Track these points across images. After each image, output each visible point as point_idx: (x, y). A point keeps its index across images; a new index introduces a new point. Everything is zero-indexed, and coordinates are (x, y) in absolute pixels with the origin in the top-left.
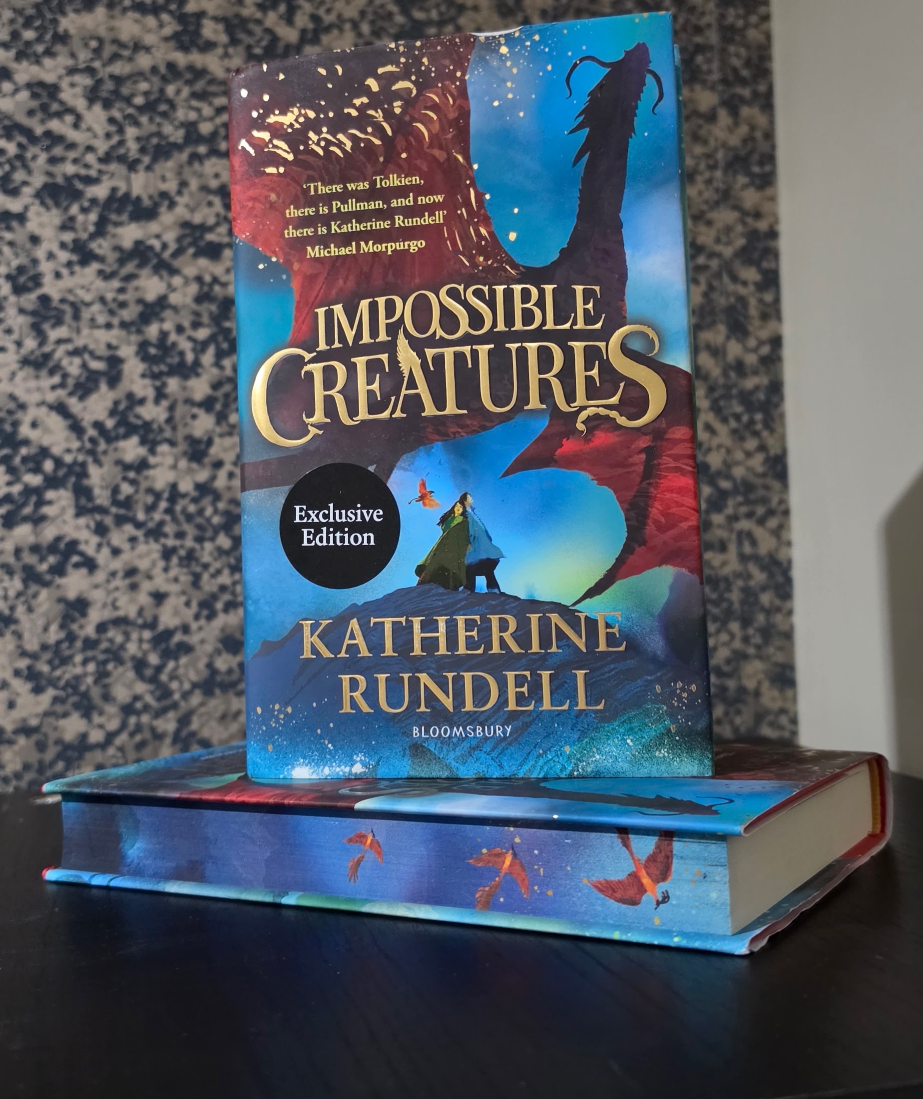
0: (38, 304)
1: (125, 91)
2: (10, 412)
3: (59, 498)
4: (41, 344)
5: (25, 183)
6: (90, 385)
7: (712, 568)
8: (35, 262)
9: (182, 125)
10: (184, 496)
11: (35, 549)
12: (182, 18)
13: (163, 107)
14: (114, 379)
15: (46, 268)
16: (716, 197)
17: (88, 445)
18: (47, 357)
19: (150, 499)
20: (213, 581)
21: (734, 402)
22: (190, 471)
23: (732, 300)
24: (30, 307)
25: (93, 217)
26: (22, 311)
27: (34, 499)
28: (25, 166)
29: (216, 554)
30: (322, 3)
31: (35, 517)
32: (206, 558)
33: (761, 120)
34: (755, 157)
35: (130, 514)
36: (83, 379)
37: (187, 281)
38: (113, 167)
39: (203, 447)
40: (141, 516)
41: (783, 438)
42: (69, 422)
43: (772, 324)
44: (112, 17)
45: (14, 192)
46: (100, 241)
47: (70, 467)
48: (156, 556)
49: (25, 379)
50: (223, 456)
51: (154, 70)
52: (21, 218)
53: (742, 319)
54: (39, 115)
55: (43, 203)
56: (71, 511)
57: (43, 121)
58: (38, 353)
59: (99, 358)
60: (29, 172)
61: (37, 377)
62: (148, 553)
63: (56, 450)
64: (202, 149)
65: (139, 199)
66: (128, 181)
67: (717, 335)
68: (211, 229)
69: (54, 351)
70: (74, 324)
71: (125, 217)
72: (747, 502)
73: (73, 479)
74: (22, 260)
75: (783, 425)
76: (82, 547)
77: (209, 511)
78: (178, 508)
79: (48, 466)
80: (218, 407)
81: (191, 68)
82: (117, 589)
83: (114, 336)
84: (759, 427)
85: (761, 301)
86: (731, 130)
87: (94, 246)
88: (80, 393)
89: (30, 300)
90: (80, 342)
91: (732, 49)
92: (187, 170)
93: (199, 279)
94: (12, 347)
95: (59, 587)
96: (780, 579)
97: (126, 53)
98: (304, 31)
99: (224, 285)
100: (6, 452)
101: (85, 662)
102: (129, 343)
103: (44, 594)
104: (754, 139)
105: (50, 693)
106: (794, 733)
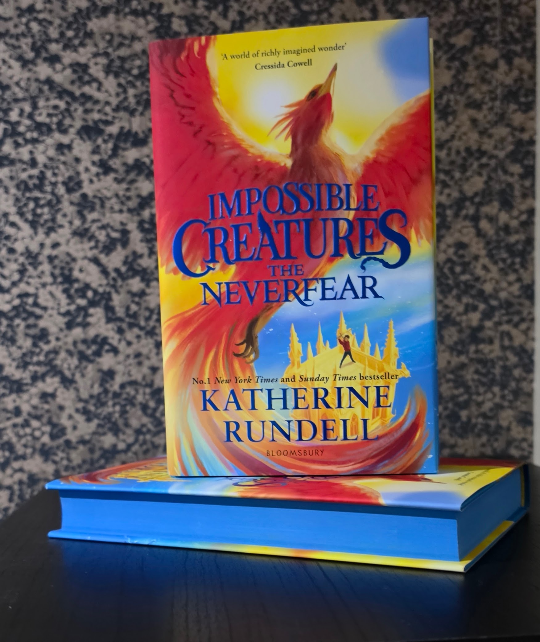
0: (81, 199)
1: (127, 66)
2: (67, 263)
3: (96, 313)
4: (83, 223)
5: (71, 126)
6: (112, 247)
7: (483, 354)
8: (78, 173)
11: (84, 341)
12: (160, 18)
15: (84, 177)
16: (495, 119)
17: (112, 282)
18: (87, 230)
19: (147, 314)
21: (502, 251)
23: (504, 186)
24: (76, 201)
25: (110, 145)
26: (72, 203)
27: (82, 313)
28: (71, 116)
30: (245, 3)
31: (84, 324)
33: (528, 67)
34: (523, 92)
35: (136, 322)
36: (107, 244)
38: (122, 114)
40: (142, 323)
41: (532, 274)
42: (100, 269)
43: (529, 201)
44: (118, 20)
45: (64, 131)
46: (115, 160)
47: (102, 294)
48: (152, 346)
49: (75, 244)
51: (143, 51)
52: (69, 147)
53: (509, 198)
54: (78, 84)
55: (82, 138)
56: (103, 320)
57: (80, 87)
58: (82, 228)
59: (116, 231)
60: (73, 118)
61: (82, 242)
63: (94, 285)
65: (136, 133)
66: (130, 122)
67: (492, 208)
69: (90, 227)
70: (102, 211)
71: (128, 145)
72: (508, 314)
73: (104, 302)
74: (71, 173)
75: (533, 266)
76: (110, 341)
79: (90, 294)
82: (130, 365)
83: (124, 217)
84: (517, 266)
85: (522, 186)
86: (507, 74)
87: (111, 163)
88: (106, 251)
89: (76, 196)
90: (105, 221)
91: (510, 19)
94: (67, 225)
95: (98, 363)
96: (526, 361)
97: (127, 42)
98: (234, 22)
100: (66, 286)
101: (114, 405)
102: (133, 222)
103: (90, 367)
104: (522, 79)
105: (96, 422)
106: (531, 453)
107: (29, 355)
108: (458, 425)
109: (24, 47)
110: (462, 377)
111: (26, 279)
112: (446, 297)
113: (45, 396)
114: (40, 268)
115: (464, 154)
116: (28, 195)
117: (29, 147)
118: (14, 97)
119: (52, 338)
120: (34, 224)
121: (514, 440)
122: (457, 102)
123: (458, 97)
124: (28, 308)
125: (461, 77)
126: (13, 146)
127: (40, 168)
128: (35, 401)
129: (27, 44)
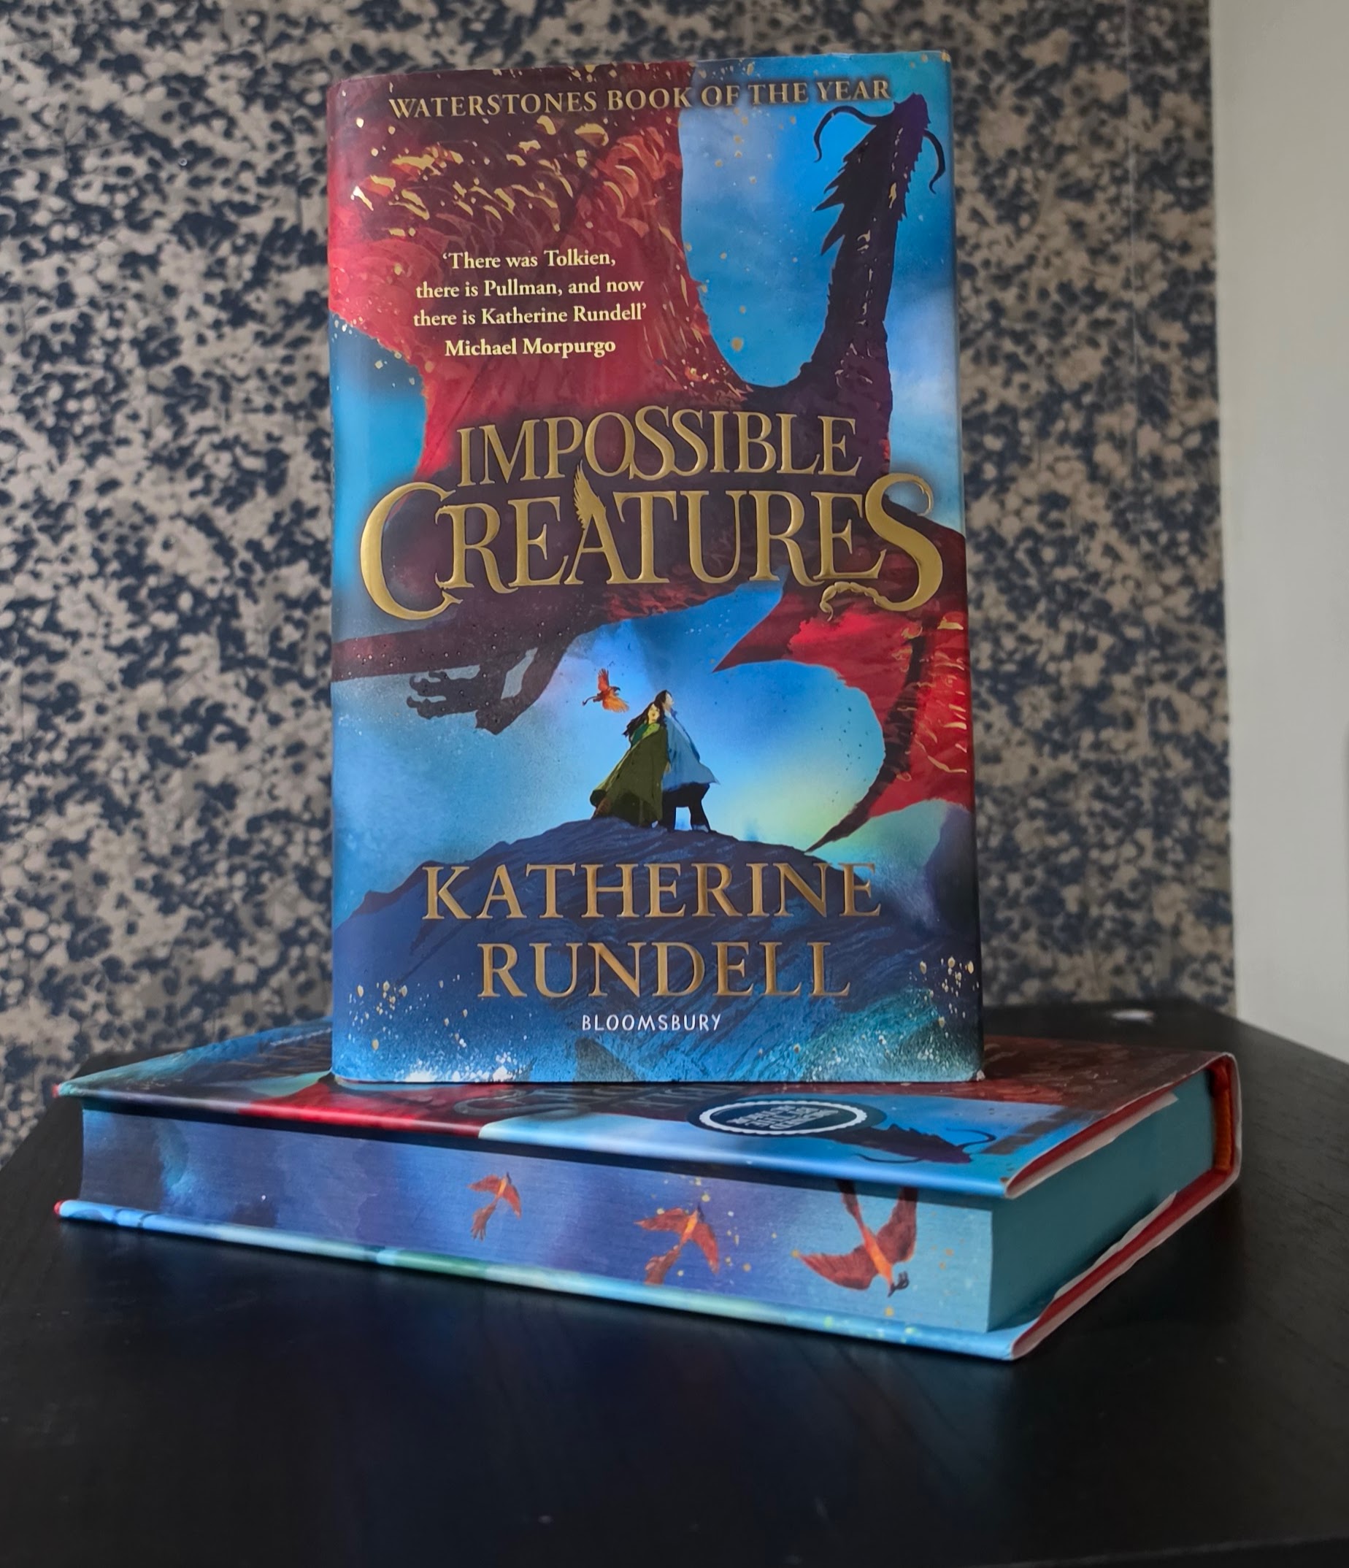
0: (174, 379)
1: (295, 85)
2: (135, 528)
3: (199, 647)
4: (177, 435)
5: (158, 214)
6: (244, 491)
7: (1113, 752)
8: (171, 321)
11: (166, 715)
14: (275, 483)
15: (185, 329)
16: (1125, 222)
17: (239, 574)
18: (185, 451)
19: (321, 648)
21: (1148, 515)
23: (1147, 369)
24: (162, 383)
25: (250, 259)
26: (152, 389)
27: (165, 646)
28: (159, 190)
31: (167, 671)
33: (1192, 112)
34: (1183, 166)
35: (295, 668)
36: (233, 483)
38: (278, 190)
40: (310, 671)
41: (1218, 567)
42: (214, 541)
43: (1205, 404)
45: (143, 227)
46: (259, 292)
47: (214, 602)
49: (155, 483)
51: (335, 55)
52: (153, 261)
53: (1160, 396)
54: (178, 120)
55: (182, 241)
56: (215, 664)
58: (172, 446)
59: (256, 454)
60: (164, 198)
61: (171, 480)
62: (319, 723)
63: (196, 581)
65: (312, 234)
67: (1123, 419)
69: (194, 444)
70: (222, 407)
71: (293, 259)
72: (1165, 658)
73: (218, 620)
74: (154, 319)
75: (1219, 548)
76: (229, 713)
79: (185, 601)
81: (385, 52)
82: (275, 771)
83: (275, 423)
84: (1183, 550)
85: (1188, 370)
87: (250, 298)
88: (229, 501)
89: (163, 374)
90: (230, 432)
91: (1151, 11)
94: (138, 439)
95: (197, 767)
96: (1213, 769)
97: (297, 32)
100: (128, 581)
101: (231, 872)
102: (296, 433)
103: (177, 776)
104: (1180, 139)
105: (185, 912)
106: (1230, 989)
107: (29, 747)
108: (1058, 921)
109: (57, 36)
110: (1064, 804)
111: (30, 565)
112: (1022, 618)
113: (60, 850)
114: (68, 539)
115: (1055, 297)
116: (47, 367)
117: (57, 259)
118: (25, 146)
119: (87, 707)
120: (58, 437)
121: (1191, 958)
122: (1038, 184)
123: (1042, 174)
124: (31, 632)
125: (1046, 131)
126: (19, 255)
127: (79, 307)
128: (37, 862)
129: (63, 29)
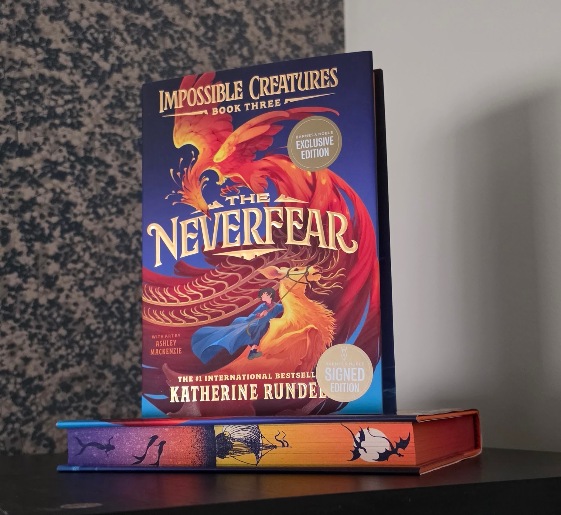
1: (16, 86)
9: (47, 107)
10: (42, 306)
12: (48, 51)
13: (37, 97)
14: (5, 241)
19: (23, 307)
20: (56, 353)
22: (45, 293)
29: (58, 338)
32: (53, 340)
37: (47, 191)
38: (8, 126)
39: (53, 280)
44: (10, 47)
48: (25, 338)
50: (63, 285)
51: (32, 77)
62: (21, 336)
64: (57, 122)
65: (22, 145)
66: (16, 135)
68: (61, 164)
71: (14, 154)
77: (55, 315)
78: (38, 312)
80: (62, 259)
81: (52, 78)
92: (48, 133)
93: (53, 190)
97: (17, 67)
99: (67, 194)
